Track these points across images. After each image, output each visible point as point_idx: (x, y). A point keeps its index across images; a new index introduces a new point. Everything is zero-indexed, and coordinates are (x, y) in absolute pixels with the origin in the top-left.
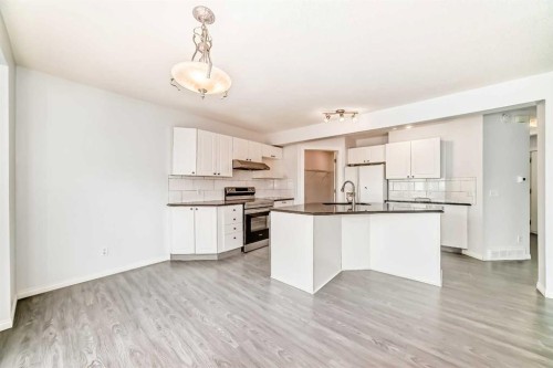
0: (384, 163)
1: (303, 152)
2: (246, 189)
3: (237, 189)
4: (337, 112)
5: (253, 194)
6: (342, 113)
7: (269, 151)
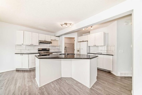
0: (87, 41)
1: (64, 38)
2: (46, 49)
3: (42, 49)
4: (65, 24)
5: (49, 50)
6: (66, 24)
7: (53, 38)
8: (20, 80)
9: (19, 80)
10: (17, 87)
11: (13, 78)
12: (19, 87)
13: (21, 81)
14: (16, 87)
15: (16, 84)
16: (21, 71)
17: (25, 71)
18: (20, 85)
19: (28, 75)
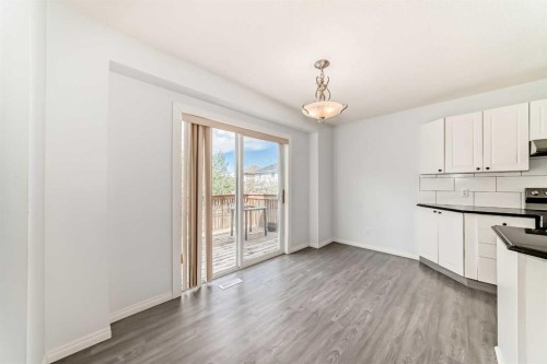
8: (425, 308)
9: (422, 305)
10: (411, 327)
11: (408, 284)
12: (417, 332)
13: (428, 310)
14: (407, 324)
15: (412, 313)
16: (435, 275)
17: (447, 278)
18: (421, 325)
19: (457, 304)
